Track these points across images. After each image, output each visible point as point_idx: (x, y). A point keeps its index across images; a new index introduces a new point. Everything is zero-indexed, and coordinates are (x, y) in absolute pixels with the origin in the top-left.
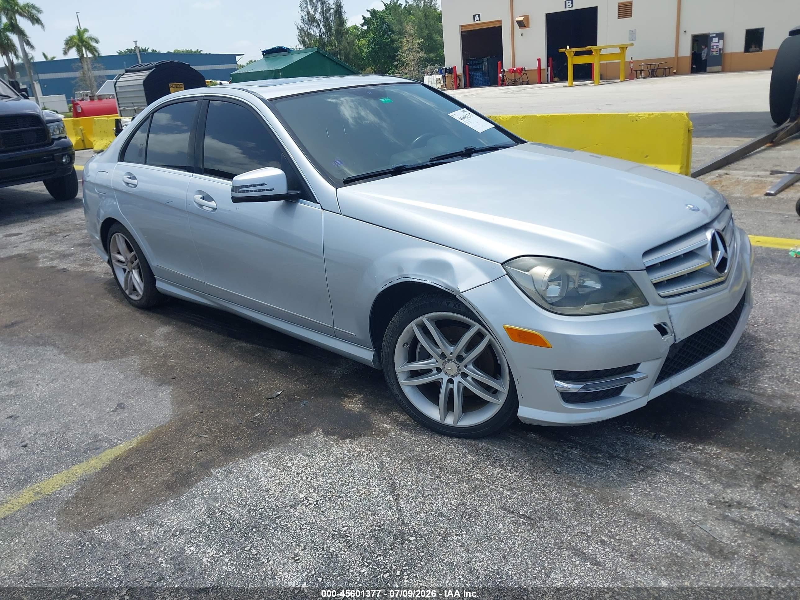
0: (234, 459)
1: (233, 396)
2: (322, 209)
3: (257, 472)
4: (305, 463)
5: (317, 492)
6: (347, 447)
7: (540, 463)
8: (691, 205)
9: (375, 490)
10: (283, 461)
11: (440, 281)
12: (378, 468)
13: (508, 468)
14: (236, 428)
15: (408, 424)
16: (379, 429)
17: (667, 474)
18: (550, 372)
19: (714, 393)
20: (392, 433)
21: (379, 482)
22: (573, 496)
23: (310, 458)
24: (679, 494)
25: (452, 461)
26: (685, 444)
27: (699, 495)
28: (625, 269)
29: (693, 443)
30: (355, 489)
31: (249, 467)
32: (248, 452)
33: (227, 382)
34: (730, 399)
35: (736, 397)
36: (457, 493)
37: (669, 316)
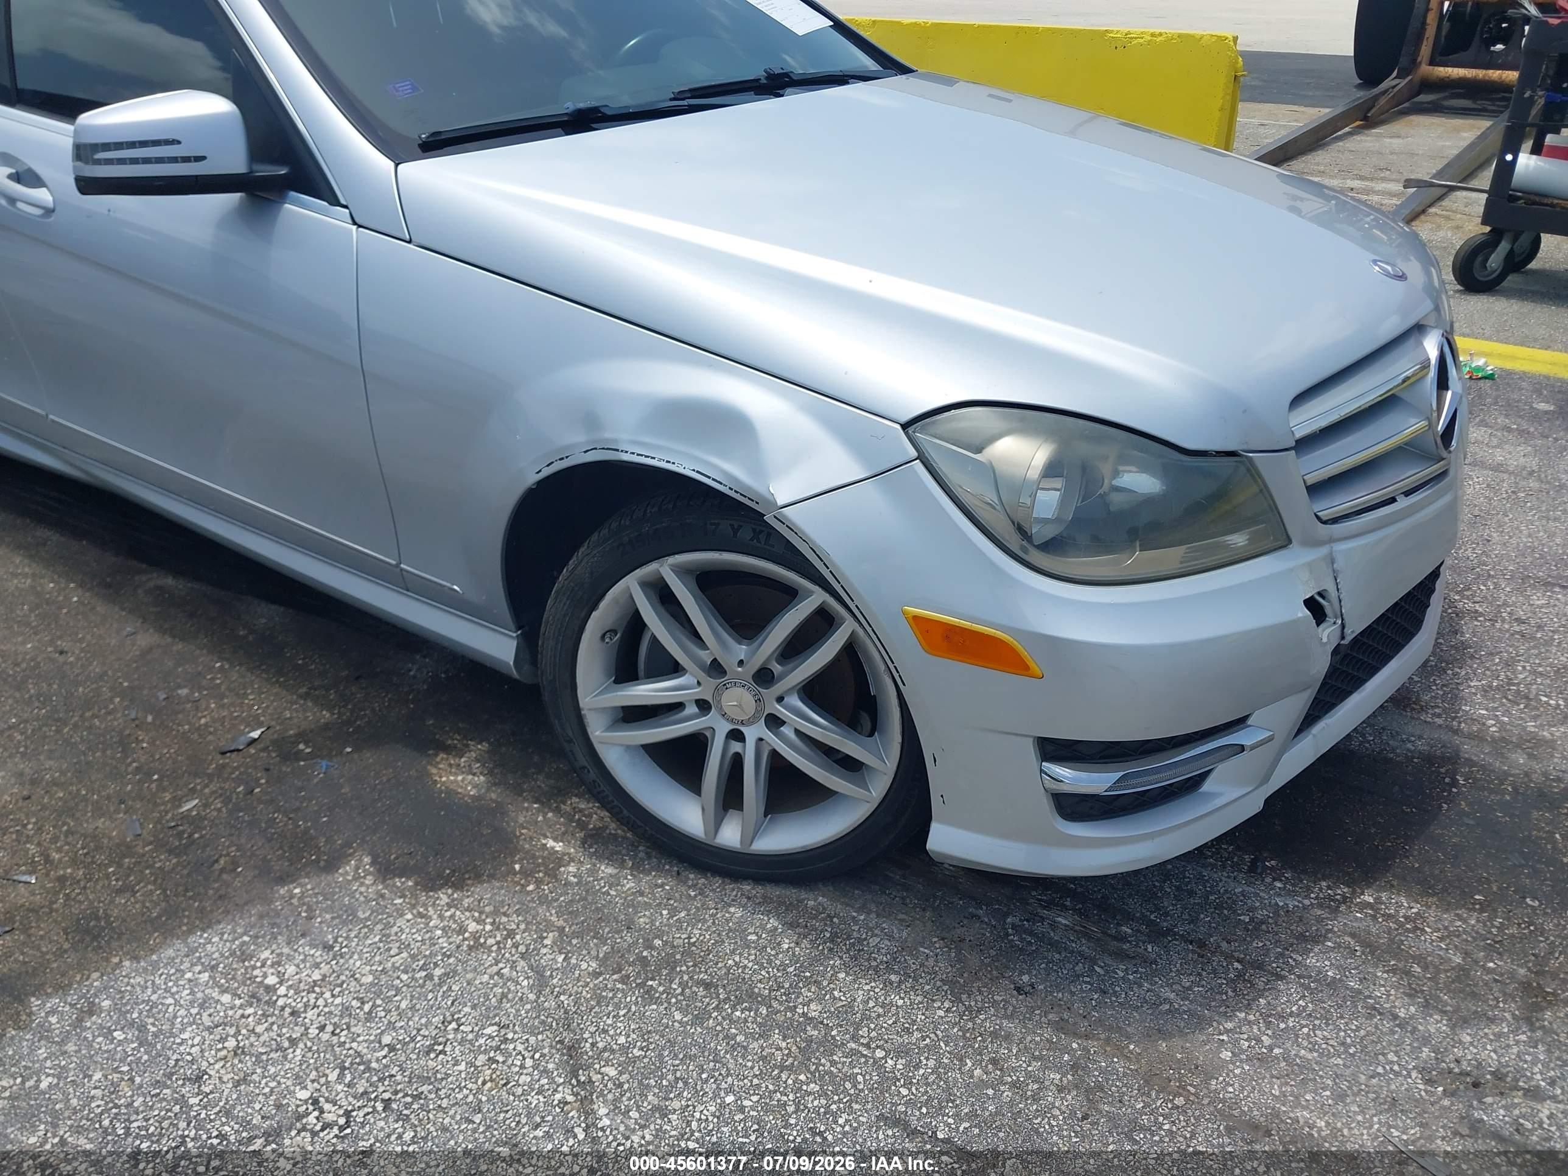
0: (107, 960)
1: (125, 744)
2: (354, 223)
3: (171, 1009)
4: (316, 976)
5: (348, 1078)
6: (441, 917)
7: (974, 960)
8: (1387, 263)
9: (522, 1067)
10: (254, 968)
11: (716, 467)
12: (531, 988)
13: (893, 977)
14: (124, 849)
15: (615, 836)
16: (534, 857)
17: (1302, 985)
18: (1031, 740)
19: (1370, 735)
20: (571, 869)
21: (532, 1040)
22: (1075, 1067)
23: (334, 958)
24: (1346, 1052)
25: (737, 959)
26: (1329, 887)
27: (1396, 1053)
28: (1245, 447)
29: (1349, 887)
30: (462, 1067)
31: (150, 990)
32: (151, 935)
33: (111, 700)
34: (1409, 750)
35: (1421, 745)
36: (756, 1071)
37: (1334, 571)
